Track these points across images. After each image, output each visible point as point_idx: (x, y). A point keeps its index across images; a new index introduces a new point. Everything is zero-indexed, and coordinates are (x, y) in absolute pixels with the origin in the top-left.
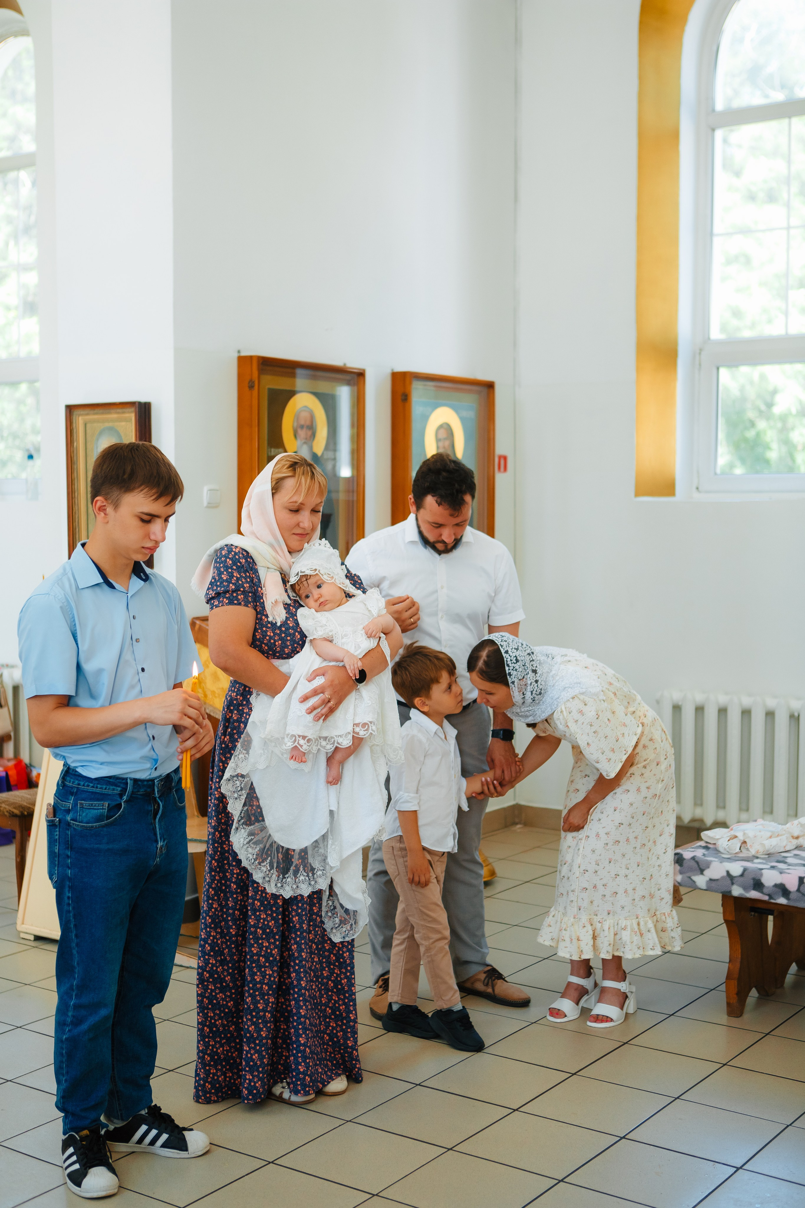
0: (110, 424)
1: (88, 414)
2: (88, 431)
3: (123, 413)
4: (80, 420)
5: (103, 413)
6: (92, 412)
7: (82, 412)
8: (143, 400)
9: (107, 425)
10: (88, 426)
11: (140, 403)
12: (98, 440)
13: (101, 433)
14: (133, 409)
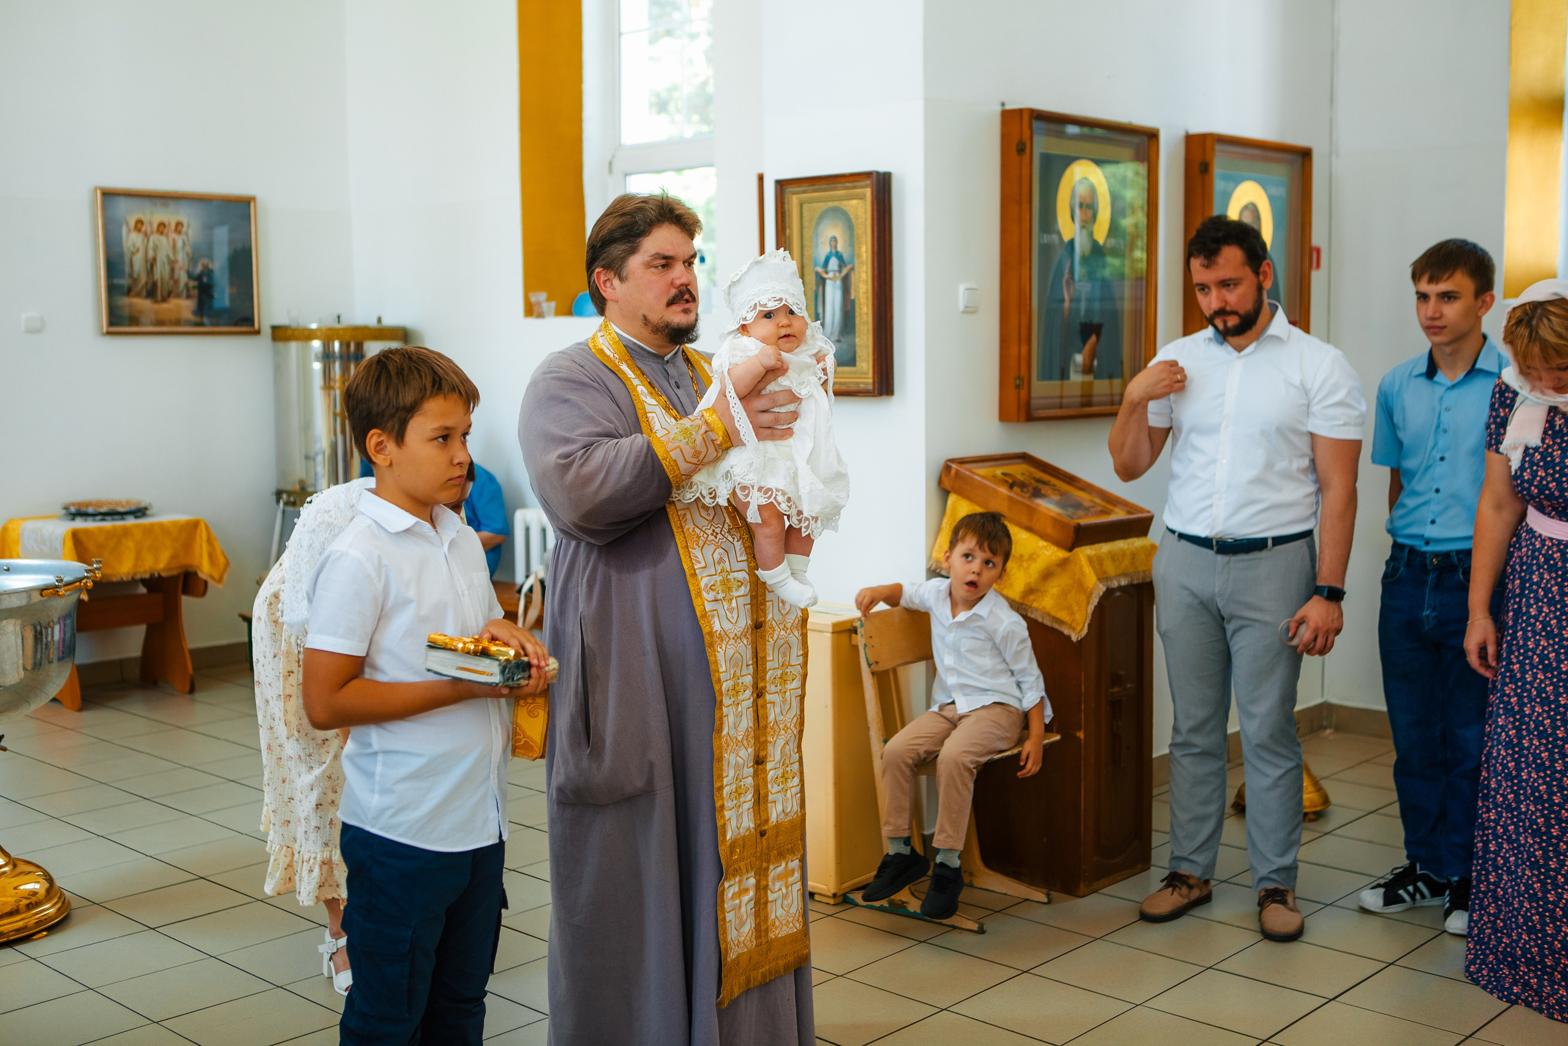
0: (836, 204)
1: (804, 192)
2: (805, 214)
3: (854, 188)
4: (794, 200)
5: (825, 190)
6: (811, 188)
7: (797, 189)
8: (882, 168)
9: (831, 204)
10: (805, 206)
11: (878, 173)
12: (818, 224)
13: (822, 216)
14: (868, 182)
